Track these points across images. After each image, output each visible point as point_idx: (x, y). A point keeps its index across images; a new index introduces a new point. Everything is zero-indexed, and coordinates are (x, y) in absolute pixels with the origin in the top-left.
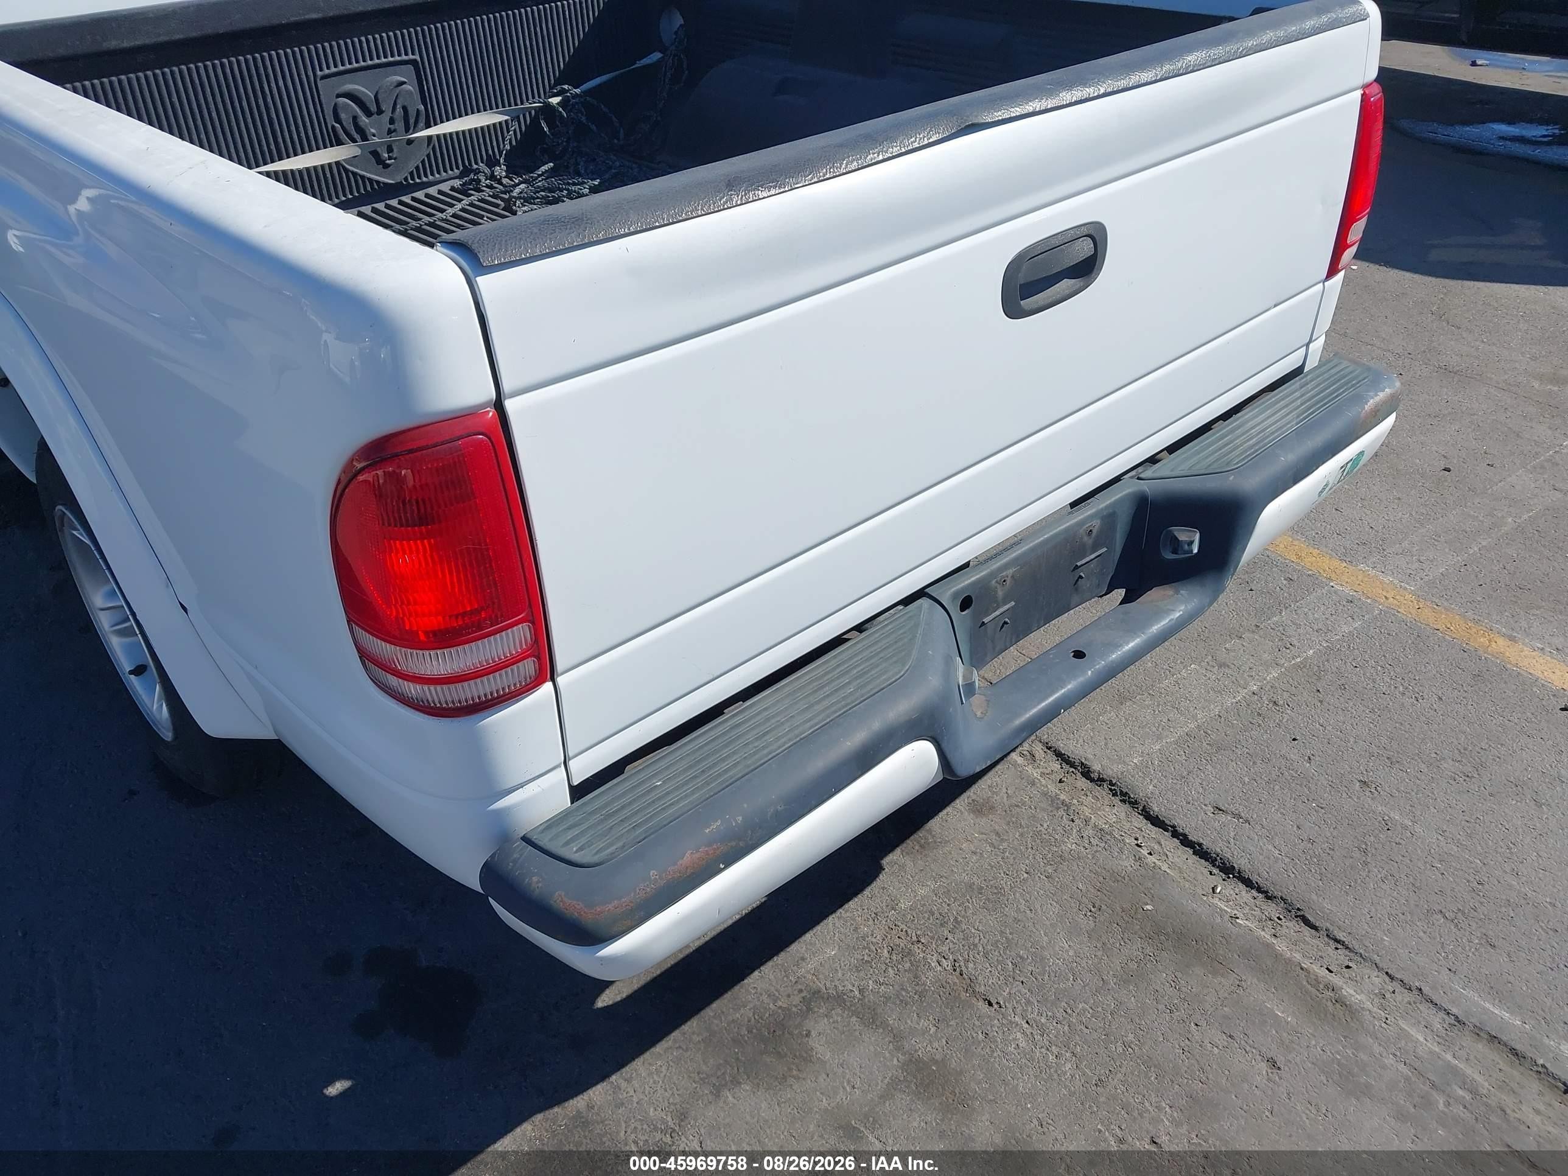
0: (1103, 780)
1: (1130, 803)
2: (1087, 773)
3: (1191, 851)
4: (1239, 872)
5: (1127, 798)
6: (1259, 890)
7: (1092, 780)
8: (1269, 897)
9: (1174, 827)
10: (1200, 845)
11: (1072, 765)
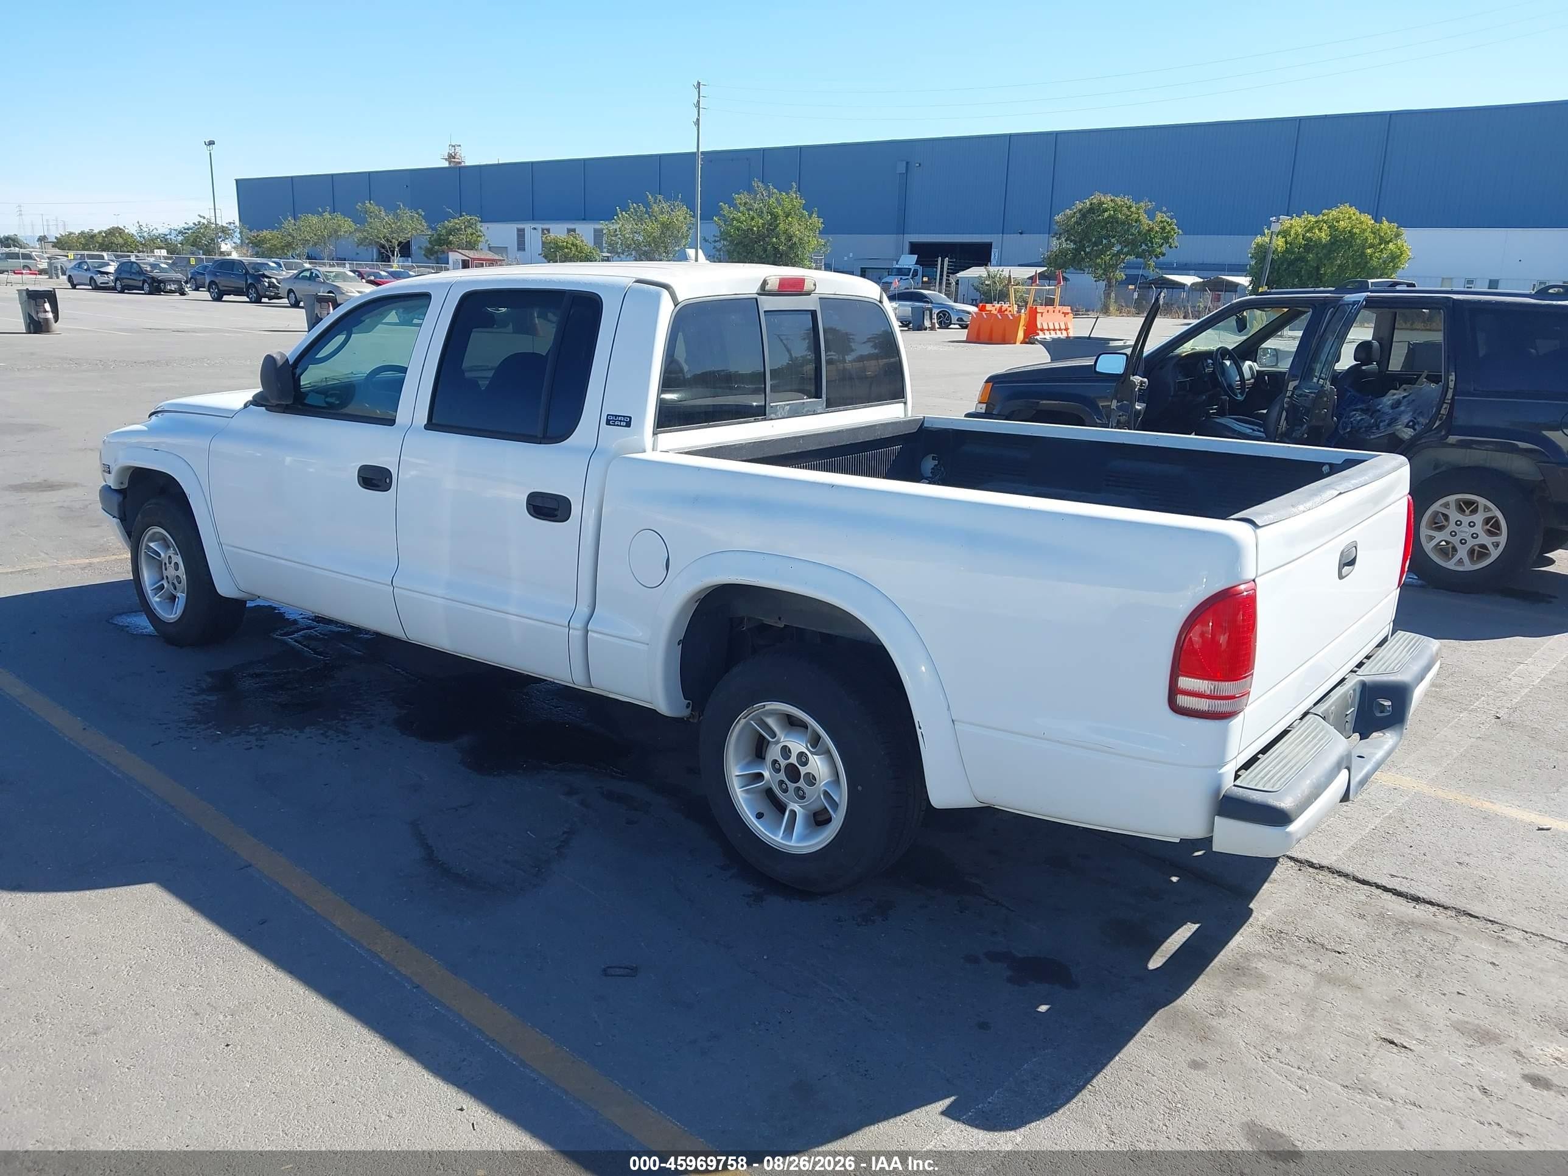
0: (1323, 867)
1: (1344, 876)
2: (1312, 865)
3: (1391, 894)
4: (1423, 899)
5: (1340, 874)
6: (1438, 905)
7: (1316, 868)
8: (1446, 908)
9: (1375, 883)
10: (1395, 890)
11: (1301, 862)
